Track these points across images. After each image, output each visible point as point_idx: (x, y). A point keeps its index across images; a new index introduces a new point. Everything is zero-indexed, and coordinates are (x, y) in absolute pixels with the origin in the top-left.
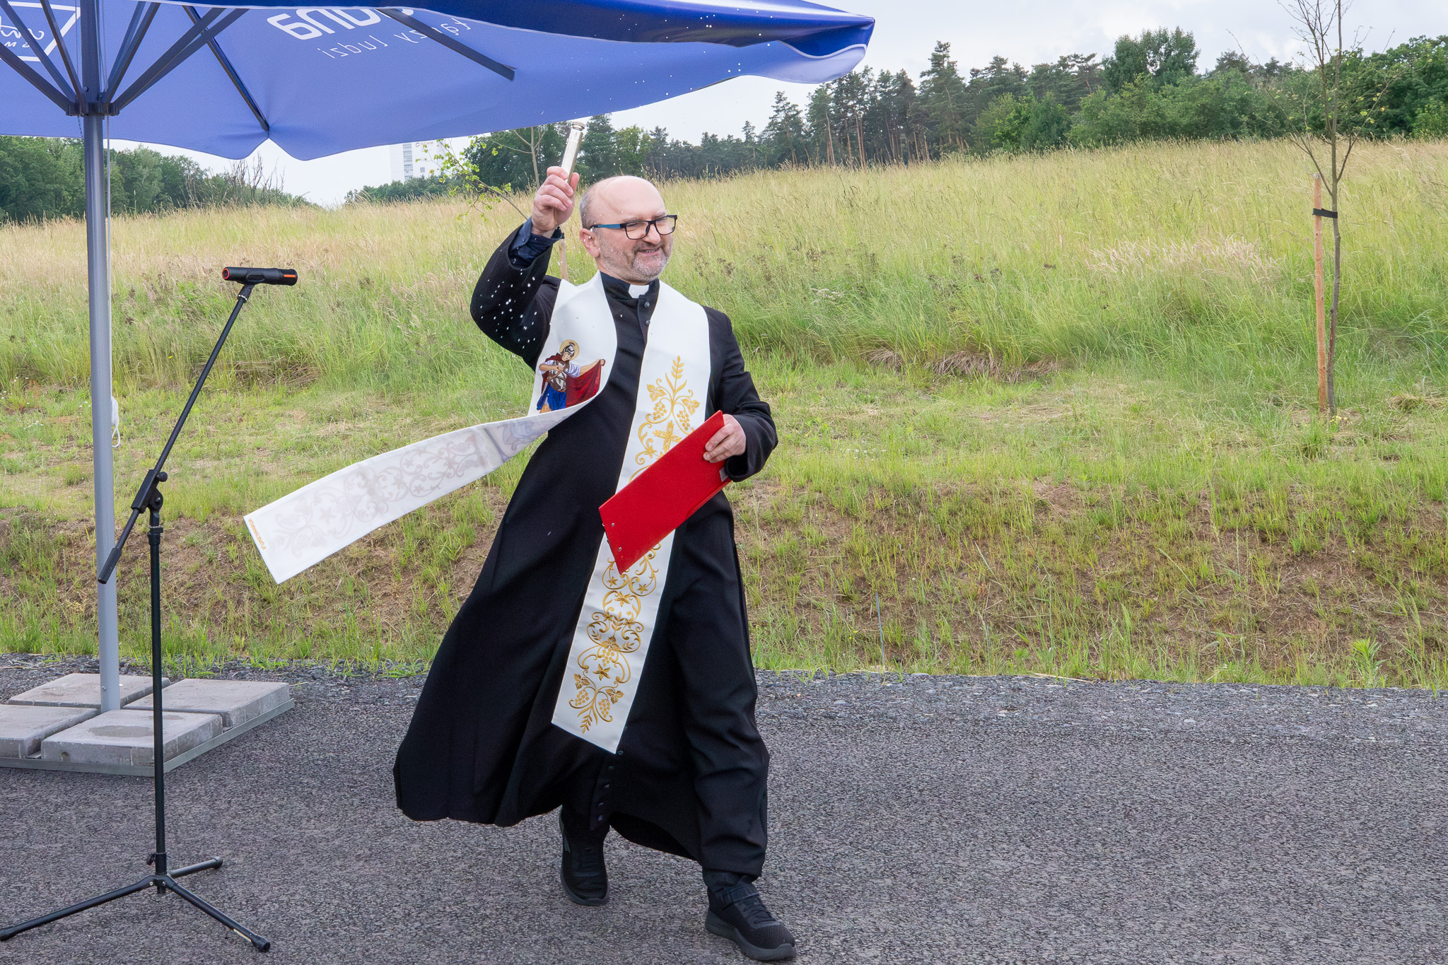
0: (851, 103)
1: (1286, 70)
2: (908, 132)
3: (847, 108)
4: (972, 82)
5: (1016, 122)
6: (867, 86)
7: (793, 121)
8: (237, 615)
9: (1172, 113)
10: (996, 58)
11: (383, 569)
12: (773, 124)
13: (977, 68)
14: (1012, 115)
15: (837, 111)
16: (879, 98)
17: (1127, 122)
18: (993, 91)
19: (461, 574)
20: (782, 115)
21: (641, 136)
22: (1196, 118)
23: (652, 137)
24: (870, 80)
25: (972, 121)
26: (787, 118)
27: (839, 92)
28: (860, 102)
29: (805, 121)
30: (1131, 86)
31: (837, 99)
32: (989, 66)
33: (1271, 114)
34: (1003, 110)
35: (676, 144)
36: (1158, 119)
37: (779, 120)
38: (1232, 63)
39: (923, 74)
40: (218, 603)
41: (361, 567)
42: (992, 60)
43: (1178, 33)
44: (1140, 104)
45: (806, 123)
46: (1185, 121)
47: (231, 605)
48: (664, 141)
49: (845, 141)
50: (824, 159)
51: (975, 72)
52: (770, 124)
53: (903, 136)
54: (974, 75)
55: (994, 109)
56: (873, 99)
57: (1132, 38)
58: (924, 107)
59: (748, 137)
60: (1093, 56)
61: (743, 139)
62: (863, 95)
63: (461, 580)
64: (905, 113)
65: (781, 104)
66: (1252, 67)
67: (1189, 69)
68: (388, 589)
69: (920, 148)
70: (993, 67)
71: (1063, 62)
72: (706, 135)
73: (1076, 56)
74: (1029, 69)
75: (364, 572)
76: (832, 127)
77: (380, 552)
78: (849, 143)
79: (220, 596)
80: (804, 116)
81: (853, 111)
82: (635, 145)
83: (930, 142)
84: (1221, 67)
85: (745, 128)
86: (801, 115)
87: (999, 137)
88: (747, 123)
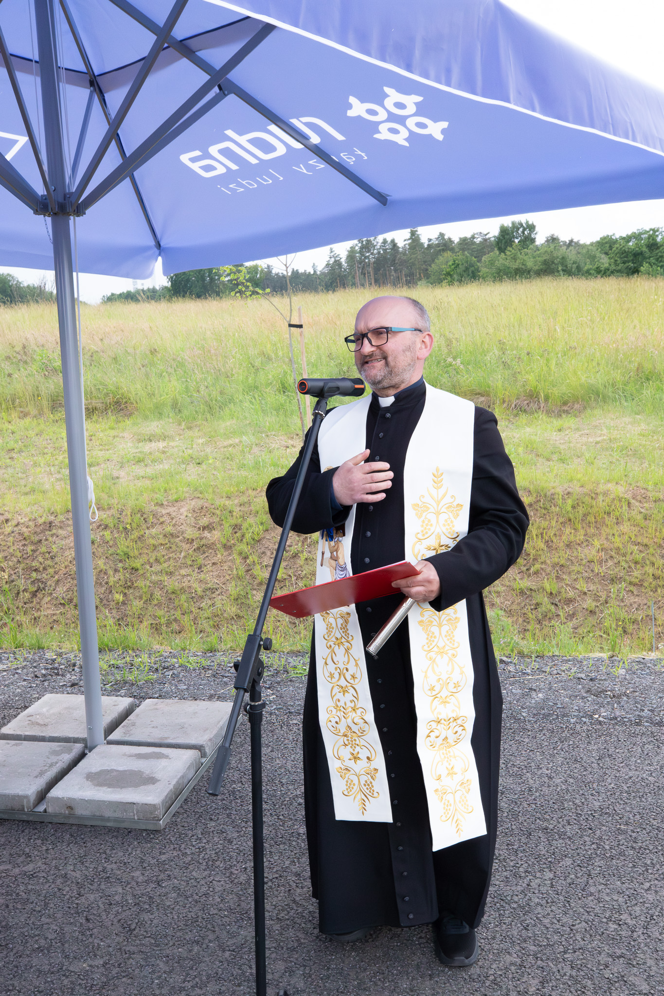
0: (368, 254)
1: (577, 244)
2: (395, 270)
3: (366, 257)
4: (428, 245)
5: (453, 267)
6: (376, 245)
7: (338, 263)
8: (115, 579)
9: (530, 264)
10: (440, 233)
11: (210, 546)
12: (328, 265)
13: (430, 238)
14: (450, 263)
15: (360, 259)
16: (382, 252)
17: (509, 268)
18: (440, 250)
19: (263, 549)
20: (333, 260)
21: (260, 269)
22: (541, 267)
23: (266, 270)
24: (377, 243)
25: (430, 266)
26: (335, 261)
27: (361, 248)
28: (372, 254)
29: (344, 263)
30: (511, 249)
31: (361, 252)
32: (437, 237)
33: (575, 266)
34: (445, 261)
35: (277, 274)
36: (523, 267)
37: (331, 262)
38: (553, 240)
39: (405, 240)
40: (101, 571)
41: (195, 545)
42: (438, 234)
43: (527, 222)
44: (515, 258)
45: (345, 265)
46: (537, 268)
47: (111, 572)
48: (271, 272)
49: (365, 274)
50: (354, 285)
51: (430, 240)
52: (327, 265)
53: (393, 273)
54: (429, 241)
55: (441, 259)
56: (379, 253)
57: (506, 225)
58: (405, 258)
59: (315, 272)
60: (488, 233)
61: (312, 272)
62: (374, 250)
63: (264, 553)
64: (395, 260)
65: (332, 254)
66: (562, 241)
67: (533, 241)
68: (215, 560)
69: (401, 279)
70: (439, 238)
71: (473, 237)
72: (293, 269)
73: (481, 233)
74: (456, 240)
75: (198, 548)
76: (358, 267)
77: (206, 534)
78: (367, 276)
79: (103, 567)
80: (343, 261)
81: (369, 258)
82: (257, 273)
83: (406, 276)
84: (547, 241)
85: (313, 267)
86: (342, 260)
87: (444, 274)
88: (314, 264)
